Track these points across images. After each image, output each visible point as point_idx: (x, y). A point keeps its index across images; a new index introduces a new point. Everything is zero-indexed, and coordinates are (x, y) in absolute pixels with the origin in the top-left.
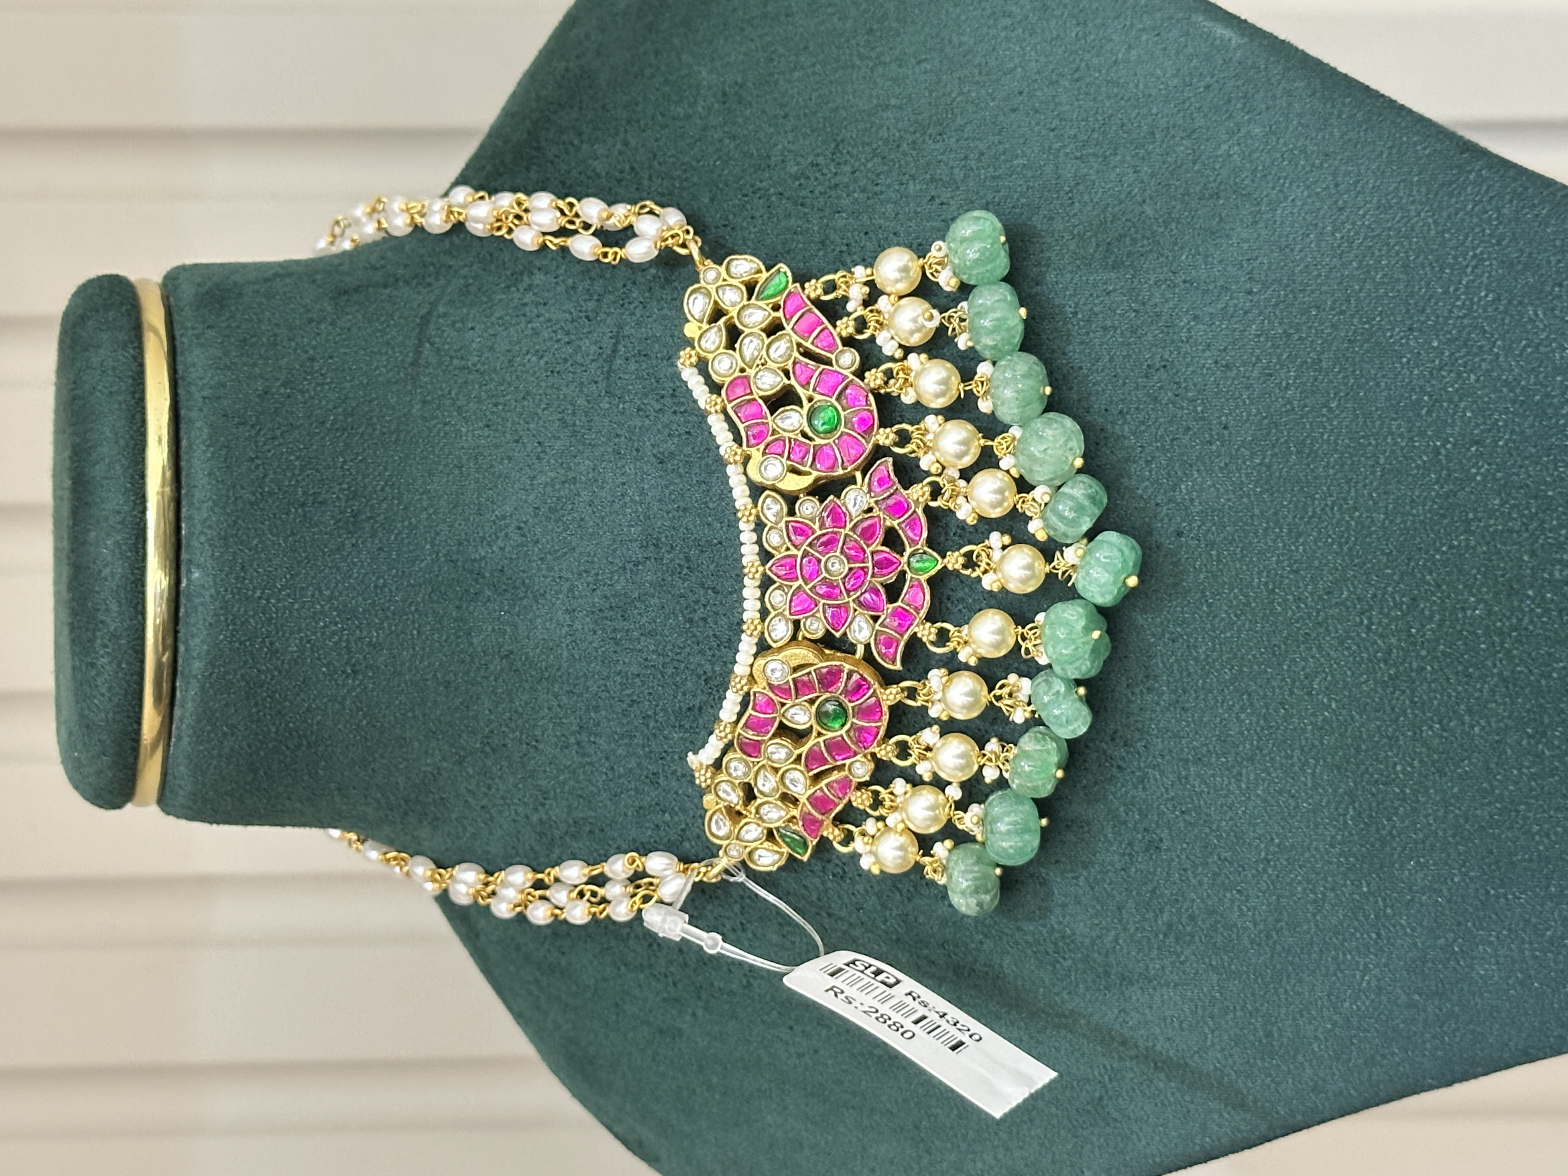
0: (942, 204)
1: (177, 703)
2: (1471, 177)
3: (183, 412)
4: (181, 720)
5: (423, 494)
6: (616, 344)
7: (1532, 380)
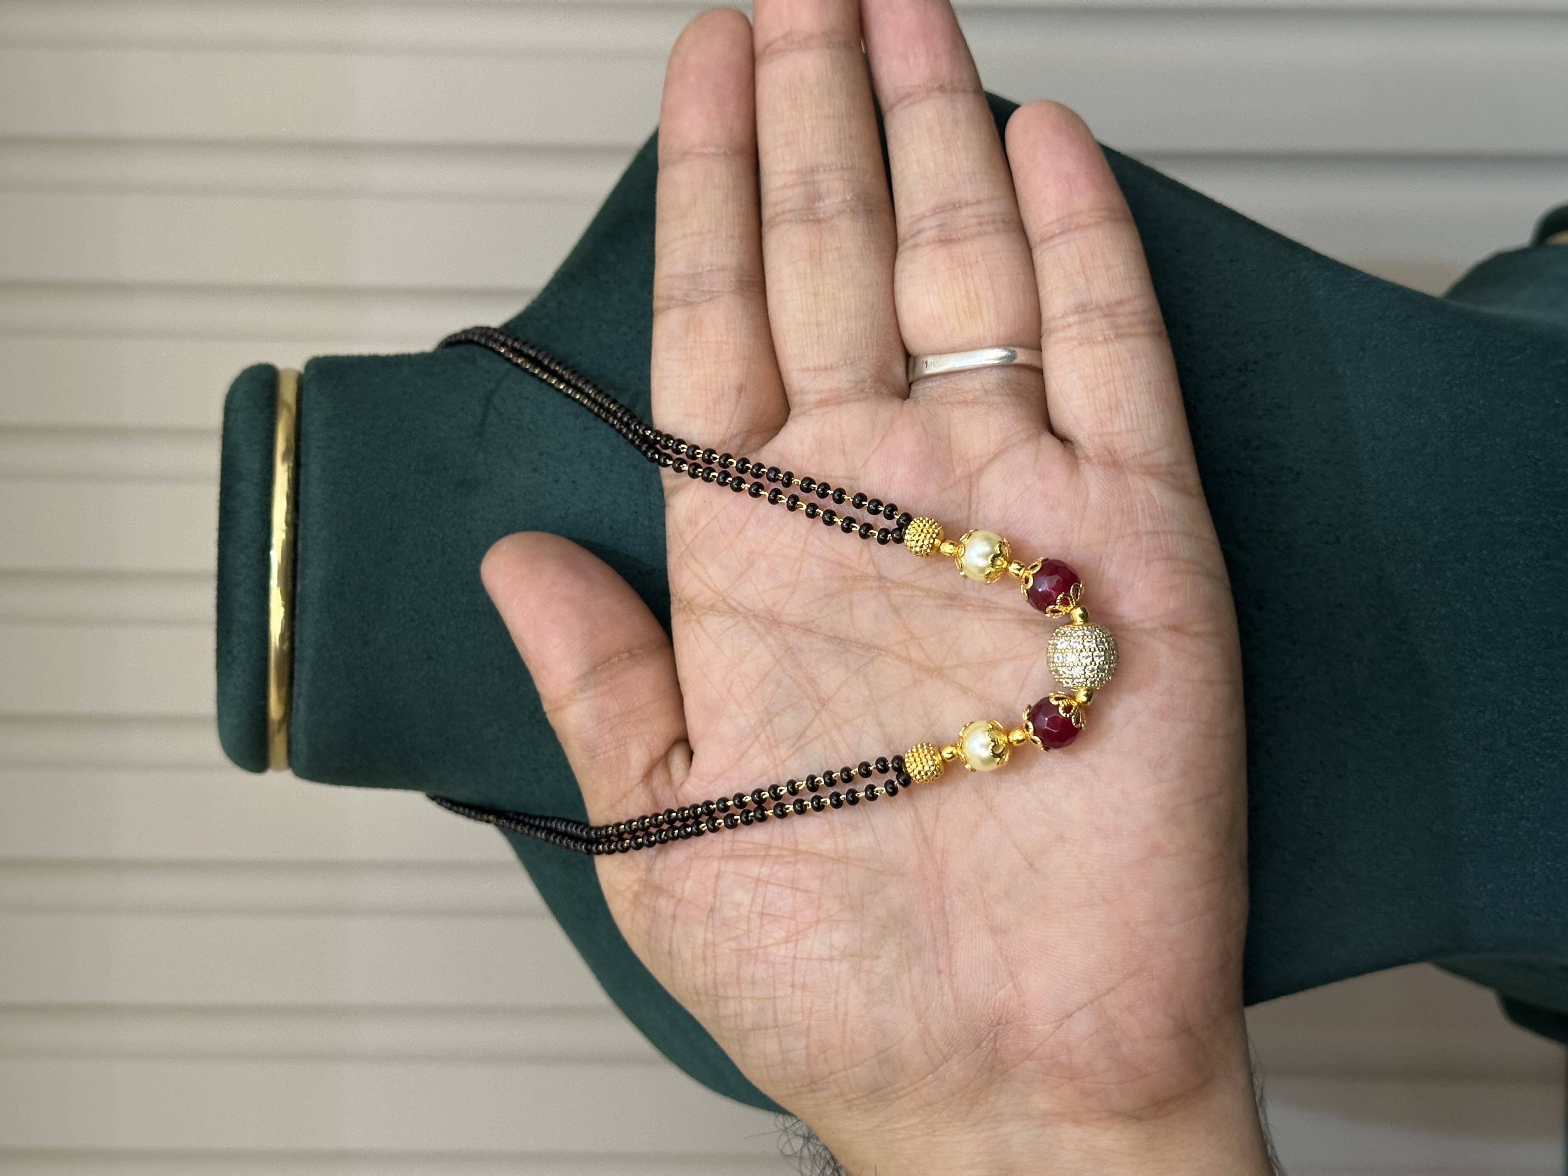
1: (295, 682)
2: (1293, 265)
3: (303, 460)
4: (298, 696)
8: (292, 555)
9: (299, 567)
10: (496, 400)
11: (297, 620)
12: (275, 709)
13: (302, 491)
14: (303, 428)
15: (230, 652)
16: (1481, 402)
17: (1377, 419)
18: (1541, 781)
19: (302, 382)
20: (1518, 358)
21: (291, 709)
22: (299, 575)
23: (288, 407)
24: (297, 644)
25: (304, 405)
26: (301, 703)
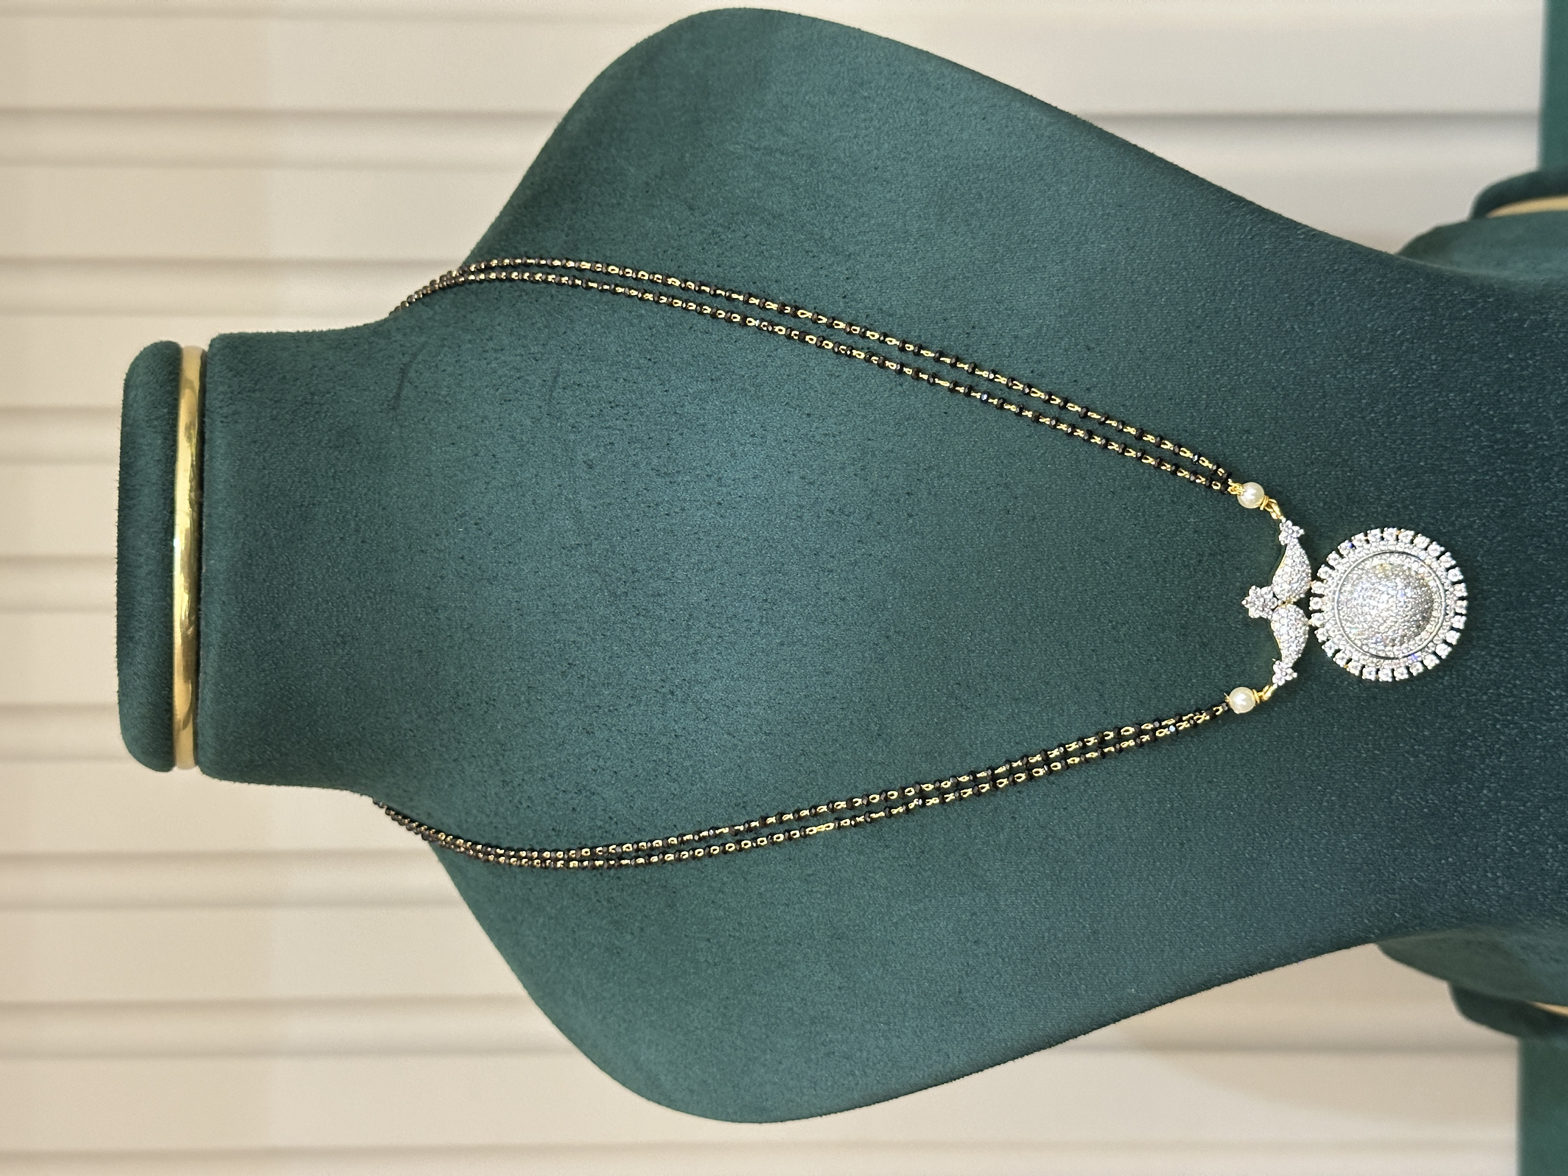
8: (196, 534)
9: (205, 547)
10: (412, 374)
11: (202, 602)
12: (181, 701)
13: (206, 467)
14: (207, 402)
15: (131, 639)
16: (1433, 357)
17: (1328, 376)
18: (1502, 748)
19: (206, 360)
20: (1470, 312)
21: (197, 699)
22: (204, 557)
23: (191, 382)
24: (202, 628)
25: (208, 380)
26: (207, 693)
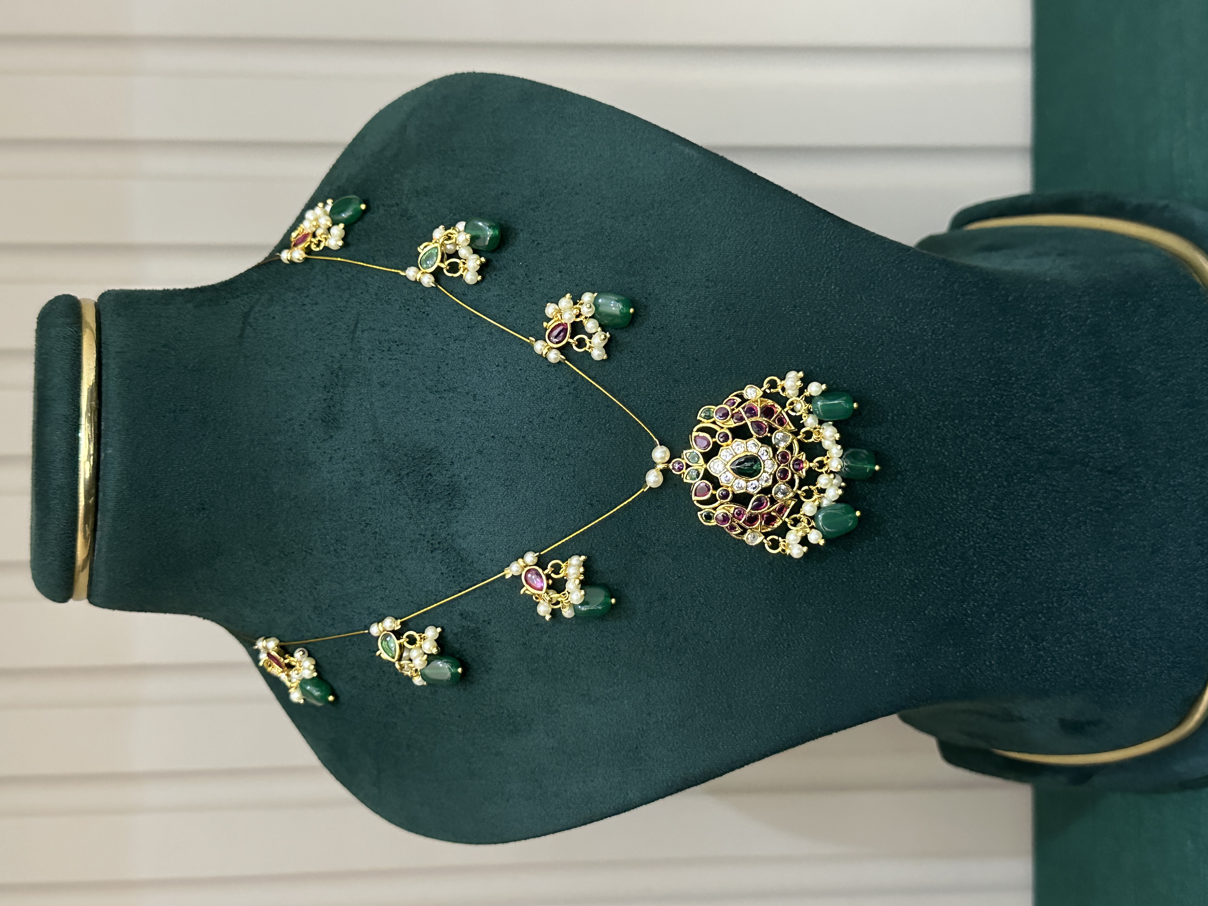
0: (538, 244)
1: (98, 528)
2: (825, 226)
3: (104, 362)
4: (100, 538)
5: (244, 406)
6: (356, 324)
7: (861, 334)
8: (97, 432)
9: (103, 440)
11: (101, 481)
12: (81, 552)
19: (98, 308)
23: (90, 326)
24: (100, 498)
25: (101, 323)
26: (103, 545)
